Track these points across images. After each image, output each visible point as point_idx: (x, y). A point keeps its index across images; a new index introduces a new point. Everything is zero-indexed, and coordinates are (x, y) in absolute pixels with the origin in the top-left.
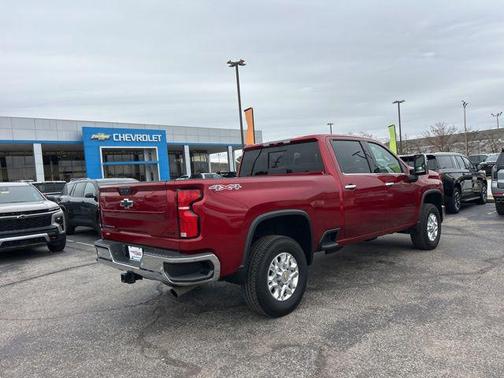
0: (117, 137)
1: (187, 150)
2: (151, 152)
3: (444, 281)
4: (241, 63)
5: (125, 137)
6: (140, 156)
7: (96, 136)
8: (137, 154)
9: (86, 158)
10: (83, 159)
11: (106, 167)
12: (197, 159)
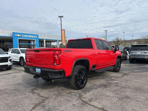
0: (23, 36)
1: (45, 41)
2: (34, 41)
3: (113, 78)
4: (62, 17)
5: (26, 36)
6: (30, 42)
7: (17, 35)
8: (29, 41)
9: (13, 42)
10: (12, 42)
11: (19, 45)
12: (48, 43)
